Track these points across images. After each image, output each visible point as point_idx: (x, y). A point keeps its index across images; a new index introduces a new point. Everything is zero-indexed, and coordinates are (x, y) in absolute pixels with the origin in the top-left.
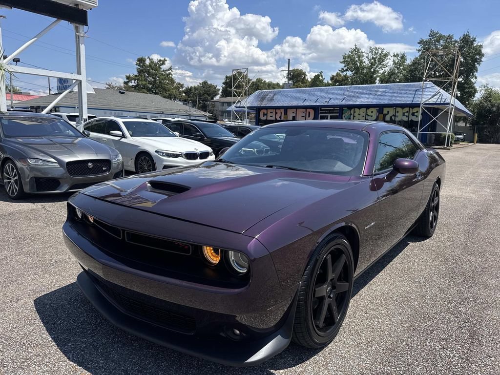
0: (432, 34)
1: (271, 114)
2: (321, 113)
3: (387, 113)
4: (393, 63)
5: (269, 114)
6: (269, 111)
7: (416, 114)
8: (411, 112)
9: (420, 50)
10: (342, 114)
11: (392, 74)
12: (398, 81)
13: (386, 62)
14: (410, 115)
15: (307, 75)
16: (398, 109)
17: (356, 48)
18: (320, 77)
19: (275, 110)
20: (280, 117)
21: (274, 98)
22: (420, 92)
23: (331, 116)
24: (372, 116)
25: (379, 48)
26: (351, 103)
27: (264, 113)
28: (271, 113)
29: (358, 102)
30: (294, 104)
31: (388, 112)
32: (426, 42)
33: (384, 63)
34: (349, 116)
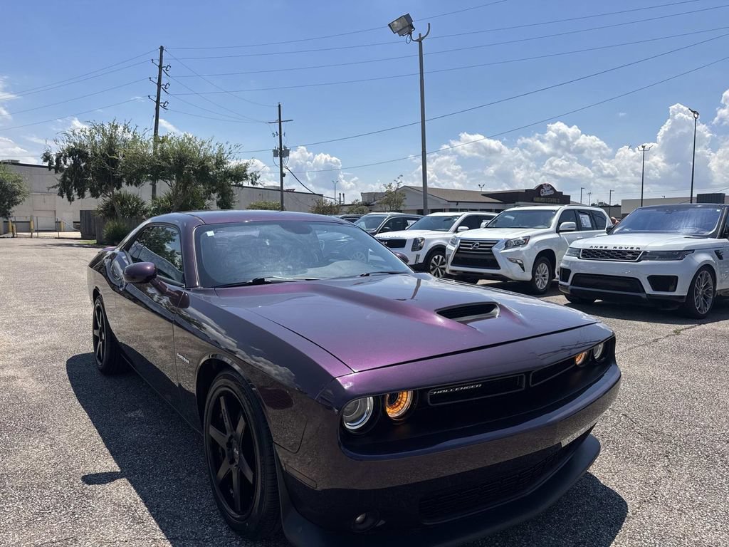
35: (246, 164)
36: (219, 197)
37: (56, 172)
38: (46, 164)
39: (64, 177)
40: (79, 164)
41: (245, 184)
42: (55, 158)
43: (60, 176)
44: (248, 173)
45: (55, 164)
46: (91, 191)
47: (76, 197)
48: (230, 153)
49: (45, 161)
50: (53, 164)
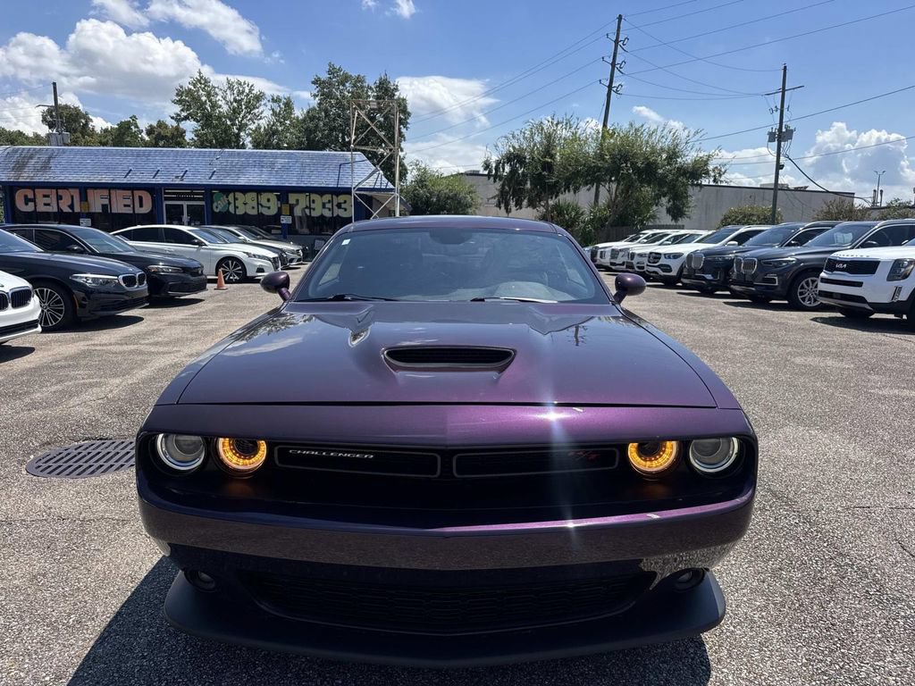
0: (332, 71)
1: (47, 200)
2: (167, 199)
3: (294, 202)
4: (271, 112)
5: (41, 201)
6: (39, 192)
7: (343, 206)
8: (335, 203)
9: (317, 96)
10: (212, 202)
11: (274, 134)
12: (285, 145)
13: (261, 109)
14: (335, 208)
15: (91, 120)
16: (314, 196)
17: (201, 78)
18: (133, 127)
19: (54, 191)
20: (71, 206)
21: (52, 165)
22: (347, 169)
23: (188, 205)
24: (269, 208)
25: (245, 83)
26: (228, 181)
27: (26, 197)
28: (45, 196)
29: (242, 181)
30: (106, 179)
31: (297, 201)
32: (324, 82)
33: (256, 111)
34: (225, 206)
35: (709, 156)
36: (669, 201)
37: (495, 181)
38: (486, 172)
39: (503, 186)
40: (517, 170)
41: (705, 182)
42: (494, 165)
43: (498, 185)
44: (711, 167)
45: (494, 172)
46: (529, 200)
47: (514, 209)
48: (687, 143)
49: (485, 169)
50: (492, 173)
